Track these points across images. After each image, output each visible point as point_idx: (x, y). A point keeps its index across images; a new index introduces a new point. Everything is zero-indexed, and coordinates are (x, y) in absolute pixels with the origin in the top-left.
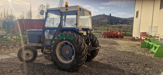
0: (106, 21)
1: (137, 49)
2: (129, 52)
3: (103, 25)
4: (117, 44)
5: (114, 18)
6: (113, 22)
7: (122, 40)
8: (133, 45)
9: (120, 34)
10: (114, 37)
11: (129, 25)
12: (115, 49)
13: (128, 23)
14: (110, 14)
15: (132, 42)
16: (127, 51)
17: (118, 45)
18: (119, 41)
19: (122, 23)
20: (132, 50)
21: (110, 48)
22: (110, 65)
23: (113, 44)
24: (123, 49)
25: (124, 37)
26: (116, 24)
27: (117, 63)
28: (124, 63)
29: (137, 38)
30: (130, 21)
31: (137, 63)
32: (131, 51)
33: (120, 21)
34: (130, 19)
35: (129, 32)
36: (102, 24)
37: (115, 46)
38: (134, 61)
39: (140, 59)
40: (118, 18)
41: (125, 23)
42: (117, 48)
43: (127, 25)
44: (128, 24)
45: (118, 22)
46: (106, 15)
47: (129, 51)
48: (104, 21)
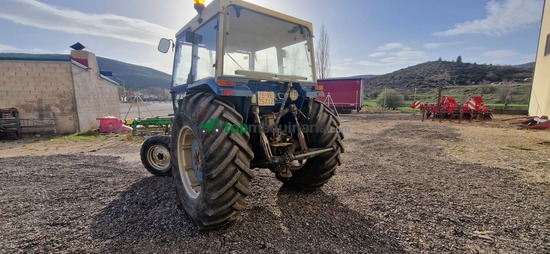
0: (447, 75)
1: (536, 158)
2: (490, 170)
3: (434, 87)
4: (456, 138)
5: (470, 67)
6: (467, 78)
7: (482, 125)
8: (519, 144)
9: (476, 107)
10: (457, 118)
11: (523, 82)
12: (438, 155)
13: (520, 77)
14: (459, 58)
15: (523, 132)
16: (486, 163)
17: (457, 140)
18: (468, 130)
19: (498, 80)
20: (508, 163)
21: (423, 151)
22: (369, 222)
23: (441, 137)
24: (471, 156)
25: (494, 117)
26: (476, 84)
27: (409, 216)
28: (440, 220)
29: (543, 121)
30: (526, 72)
31: (513, 233)
32: (503, 165)
33: (490, 74)
34: (526, 68)
35: (520, 102)
36: (434, 84)
37: (444, 143)
38: (501, 217)
39: (537, 208)
40: (483, 67)
41: (509, 79)
42: (447, 151)
43: (516, 84)
44: (519, 80)
45: (483, 77)
46: (445, 62)
47: (496, 164)
48: (440, 77)
